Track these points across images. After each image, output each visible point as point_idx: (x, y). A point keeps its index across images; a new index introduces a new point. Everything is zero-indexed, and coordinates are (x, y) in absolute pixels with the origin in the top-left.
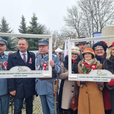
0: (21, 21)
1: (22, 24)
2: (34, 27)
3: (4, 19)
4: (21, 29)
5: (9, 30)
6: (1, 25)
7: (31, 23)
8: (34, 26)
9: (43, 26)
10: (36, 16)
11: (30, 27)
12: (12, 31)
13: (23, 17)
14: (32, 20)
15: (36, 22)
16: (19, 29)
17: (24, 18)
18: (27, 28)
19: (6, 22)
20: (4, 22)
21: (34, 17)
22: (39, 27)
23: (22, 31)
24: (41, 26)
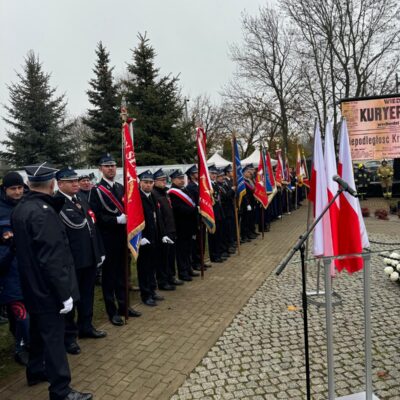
0: (97, 64)
1: (99, 75)
2: (142, 83)
3: (32, 59)
4: (96, 91)
5: (49, 95)
7: (132, 70)
8: (144, 81)
9: (174, 80)
10: (149, 45)
11: (127, 84)
12: (60, 100)
13: (102, 51)
14: (136, 59)
15: (150, 65)
16: (89, 93)
17: (106, 52)
18: (116, 87)
19: (39, 69)
20: (33, 69)
21: (142, 47)
22: (161, 83)
23: (98, 98)
24: (166, 79)
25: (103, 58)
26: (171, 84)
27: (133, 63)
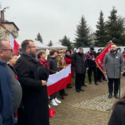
0: (100, 17)
1: (100, 20)
2: (112, 21)
3: (83, 17)
4: (99, 25)
5: (87, 26)
6: (81, 23)
7: (109, 17)
8: (113, 20)
9: (123, 19)
10: (115, 9)
11: (108, 22)
12: (89, 28)
13: (101, 12)
14: (111, 14)
15: (116, 15)
16: (96, 26)
17: (103, 13)
18: (105, 23)
19: (84, 19)
20: (83, 20)
21: (113, 10)
22: (119, 21)
23: (99, 27)
24: (120, 19)
25: (102, 14)
26: (122, 20)
27: (110, 15)
